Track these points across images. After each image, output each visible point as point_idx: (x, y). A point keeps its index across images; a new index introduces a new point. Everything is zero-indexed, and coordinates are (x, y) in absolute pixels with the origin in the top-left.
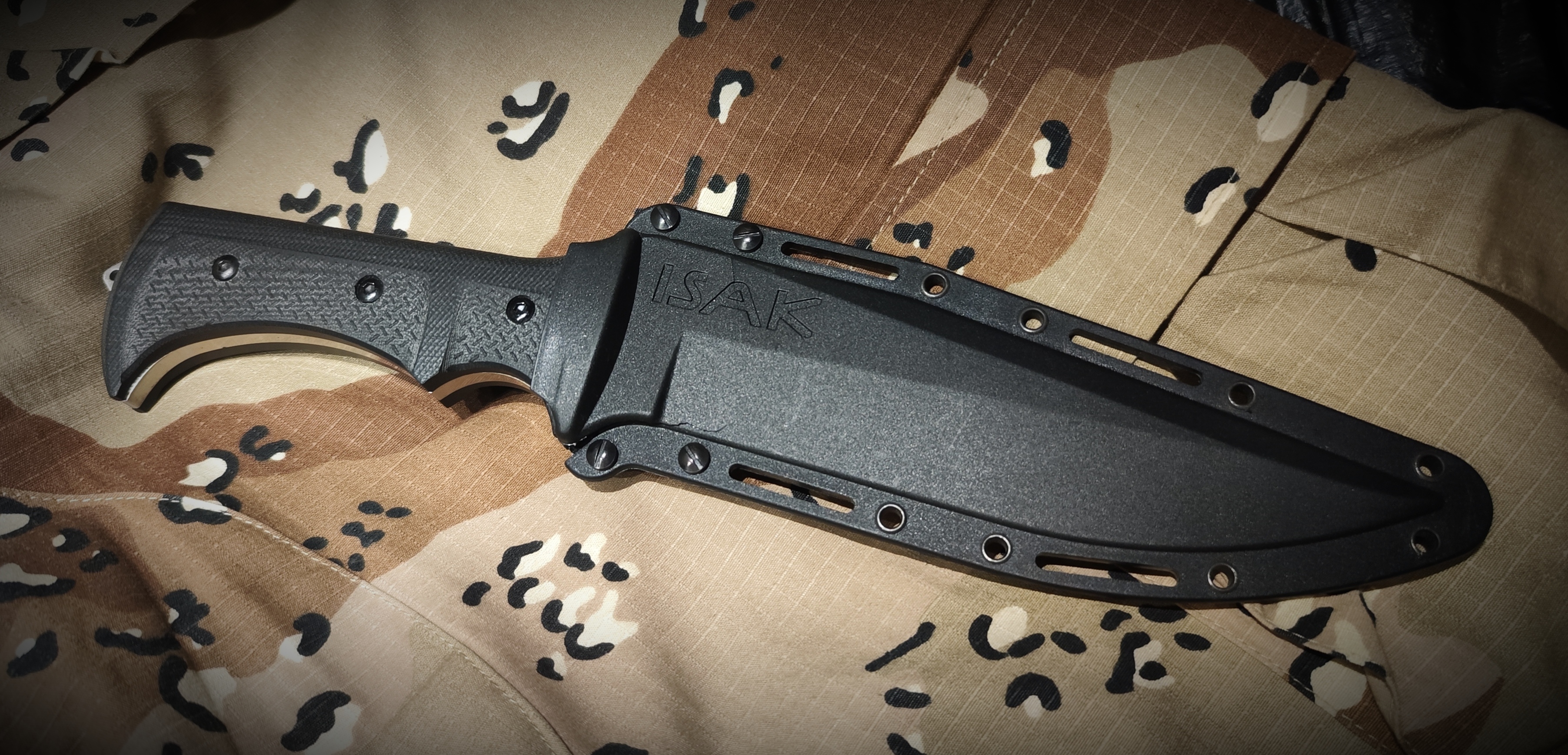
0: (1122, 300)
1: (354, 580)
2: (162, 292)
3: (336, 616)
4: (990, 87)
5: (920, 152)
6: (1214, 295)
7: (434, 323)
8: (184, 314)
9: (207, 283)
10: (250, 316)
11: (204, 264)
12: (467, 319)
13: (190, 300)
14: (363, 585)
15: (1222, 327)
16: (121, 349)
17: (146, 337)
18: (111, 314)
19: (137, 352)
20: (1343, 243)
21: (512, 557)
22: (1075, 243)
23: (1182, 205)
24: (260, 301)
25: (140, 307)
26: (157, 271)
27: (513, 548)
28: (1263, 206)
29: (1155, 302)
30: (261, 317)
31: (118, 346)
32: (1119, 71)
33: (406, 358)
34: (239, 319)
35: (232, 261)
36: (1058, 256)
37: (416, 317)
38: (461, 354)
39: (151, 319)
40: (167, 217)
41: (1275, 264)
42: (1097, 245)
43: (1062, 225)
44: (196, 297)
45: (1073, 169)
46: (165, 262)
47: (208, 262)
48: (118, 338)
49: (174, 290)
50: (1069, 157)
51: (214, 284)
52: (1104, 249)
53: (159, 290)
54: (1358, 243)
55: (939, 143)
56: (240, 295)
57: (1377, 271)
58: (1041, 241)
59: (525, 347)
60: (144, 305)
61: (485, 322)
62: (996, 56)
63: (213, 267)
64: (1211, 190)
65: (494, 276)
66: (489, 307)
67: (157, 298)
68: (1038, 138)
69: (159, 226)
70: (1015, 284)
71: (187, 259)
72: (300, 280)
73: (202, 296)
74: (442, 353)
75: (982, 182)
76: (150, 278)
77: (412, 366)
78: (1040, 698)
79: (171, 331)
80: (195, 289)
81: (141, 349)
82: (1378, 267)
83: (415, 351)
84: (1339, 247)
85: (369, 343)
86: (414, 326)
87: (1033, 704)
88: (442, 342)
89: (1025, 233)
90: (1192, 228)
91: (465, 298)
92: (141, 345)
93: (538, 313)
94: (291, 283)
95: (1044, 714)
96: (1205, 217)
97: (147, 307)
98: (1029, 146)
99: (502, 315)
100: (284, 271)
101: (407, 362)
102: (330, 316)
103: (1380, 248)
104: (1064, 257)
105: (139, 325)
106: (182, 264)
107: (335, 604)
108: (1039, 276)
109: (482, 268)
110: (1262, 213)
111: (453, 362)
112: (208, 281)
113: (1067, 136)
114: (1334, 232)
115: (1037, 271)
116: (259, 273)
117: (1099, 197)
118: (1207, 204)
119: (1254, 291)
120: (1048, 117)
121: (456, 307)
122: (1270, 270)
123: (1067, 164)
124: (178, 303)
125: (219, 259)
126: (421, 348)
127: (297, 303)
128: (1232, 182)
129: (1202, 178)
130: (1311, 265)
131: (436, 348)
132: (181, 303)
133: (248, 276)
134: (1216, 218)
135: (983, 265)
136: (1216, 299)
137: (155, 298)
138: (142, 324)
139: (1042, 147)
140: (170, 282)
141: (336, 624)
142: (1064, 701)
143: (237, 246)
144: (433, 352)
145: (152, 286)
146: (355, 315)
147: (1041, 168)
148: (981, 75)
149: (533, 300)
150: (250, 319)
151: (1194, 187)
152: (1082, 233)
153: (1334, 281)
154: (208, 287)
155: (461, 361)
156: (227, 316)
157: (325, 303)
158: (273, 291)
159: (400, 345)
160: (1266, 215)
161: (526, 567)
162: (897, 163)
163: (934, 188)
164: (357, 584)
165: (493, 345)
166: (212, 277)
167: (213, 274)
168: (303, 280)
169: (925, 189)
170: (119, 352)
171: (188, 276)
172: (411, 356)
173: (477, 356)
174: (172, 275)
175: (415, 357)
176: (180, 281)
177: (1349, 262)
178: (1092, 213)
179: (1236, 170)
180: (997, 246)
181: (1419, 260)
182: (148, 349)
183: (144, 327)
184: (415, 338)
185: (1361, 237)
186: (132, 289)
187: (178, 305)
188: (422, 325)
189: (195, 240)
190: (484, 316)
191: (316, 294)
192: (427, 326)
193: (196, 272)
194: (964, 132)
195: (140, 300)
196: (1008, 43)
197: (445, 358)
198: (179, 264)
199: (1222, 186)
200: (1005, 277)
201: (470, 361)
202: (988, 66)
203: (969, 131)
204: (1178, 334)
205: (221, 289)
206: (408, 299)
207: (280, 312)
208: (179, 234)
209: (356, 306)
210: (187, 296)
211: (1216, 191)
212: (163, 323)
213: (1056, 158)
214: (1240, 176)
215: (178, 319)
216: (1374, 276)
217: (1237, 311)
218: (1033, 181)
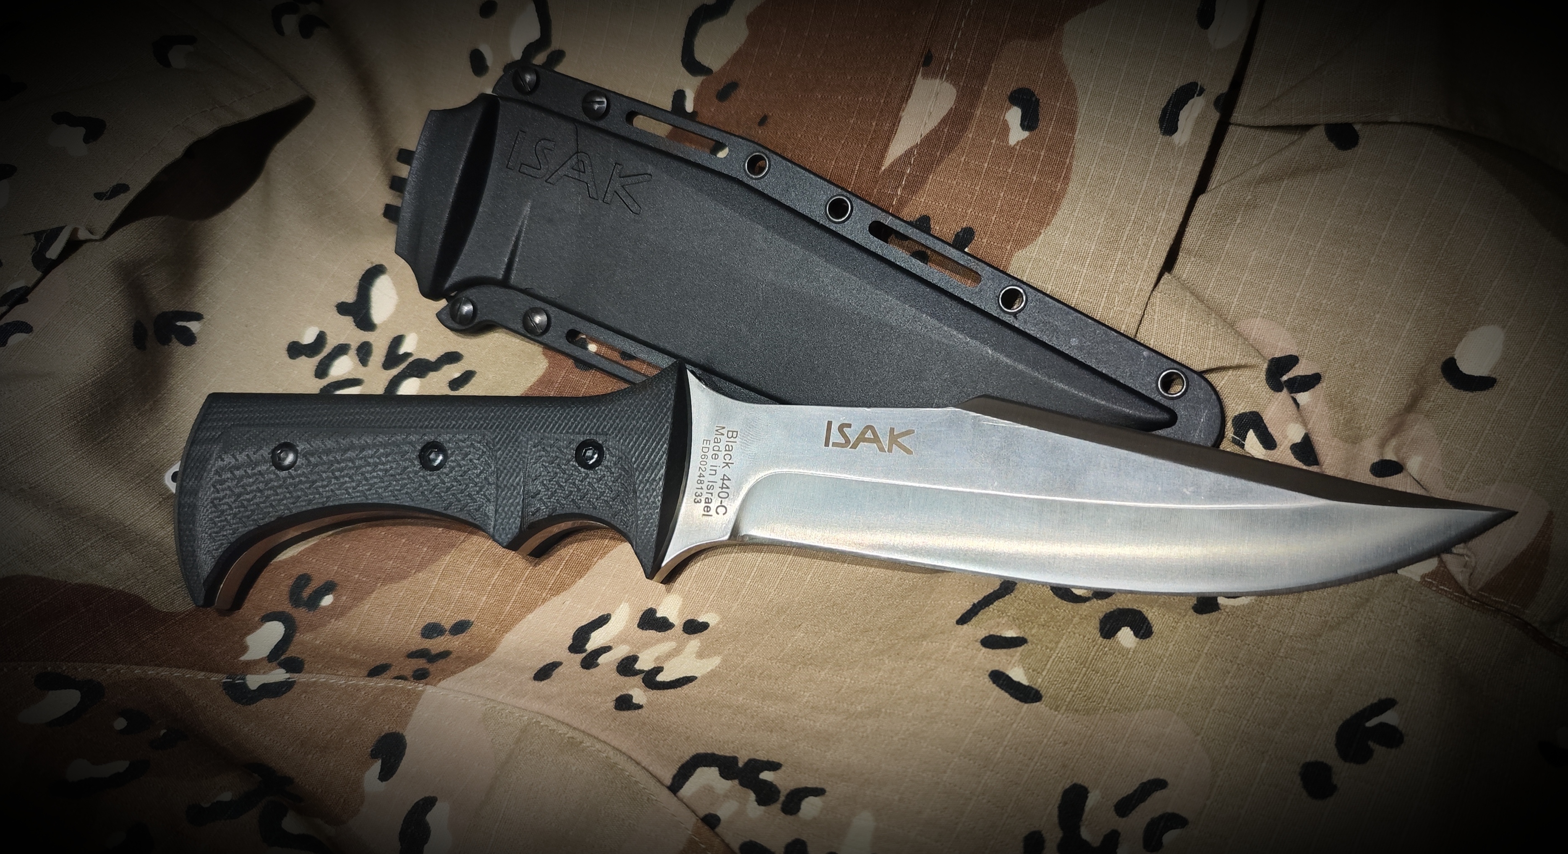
0: (1125, 239)
1: (420, 687)
2: (225, 492)
3: (409, 727)
4: (953, 77)
5: (903, 152)
6: (1213, 211)
7: (505, 482)
8: (253, 511)
9: (270, 475)
10: (319, 503)
11: (262, 455)
12: (538, 472)
13: (255, 495)
14: (430, 689)
15: (1229, 240)
16: (197, 556)
17: (219, 540)
18: (179, 522)
19: (213, 557)
20: (1322, 128)
21: (582, 636)
22: (1066, 196)
23: (1157, 130)
24: (327, 486)
25: (207, 510)
26: (216, 470)
27: (582, 627)
28: (1237, 116)
29: (1158, 231)
30: (332, 502)
31: (193, 554)
32: (1067, 26)
33: (484, 521)
34: (310, 508)
35: (288, 447)
36: (1054, 213)
37: (485, 478)
38: (538, 510)
39: (221, 521)
40: (215, 410)
41: (1263, 166)
42: (1088, 192)
43: (1050, 182)
44: (260, 491)
45: (1047, 126)
46: (223, 460)
47: (266, 452)
48: (192, 547)
49: (238, 487)
50: (1040, 117)
51: (277, 474)
52: (1095, 194)
53: (223, 490)
54: (1336, 125)
55: (918, 141)
56: (305, 482)
57: (1362, 145)
58: (1034, 203)
59: (601, 492)
60: (211, 507)
61: (556, 473)
62: (953, 48)
63: (272, 457)
64: (1181, 109)
65: (556, 423)
66: (557, 457)
67: (222, 499)
68: (1008, 109)
69: (209, 422)
70: (1020, 251)
71: (244, 453)
72: (362, 458)
73: (268, 490)
74: (518, 512)
75: (967, 163)
76: (211, 479)
77: (492, 529)
78: (1132, 629)
79: (243, 530)
80: (259, 483)
81: (216, 554)
82: (1362, 142)
83: (491, 514)
84: (1318, 135)
85: (444, 512)
86: (486, 488)
87: (1126, 636)
88: (517, 501)
89: (1017, 199)
90: (1173, 149)
91: (531, 451)
92: (217, 550)
93: (608, 456)
94: (353, 462)
95: (1138, 643)
96: (1181, 137)
97: (213, 509)
98: (1002, 118)
99: (571, 463)
100: (346, 451)
101: (486, 525)
102: (400, 490)
103: (1359, 123)
104: (1059, 213)
105: (210, 529)
106: (240, 459)
107: (405, 716)
108: (1040, 238)
109: (543, 417)
110: (1240, 125)
111: (533, 519)
112: (270, 473)
113: (1034, 99)
114: (1310, 122)
115: (1037, 234)
116: (320, 457)
117: (1078, 145)
118: (1180, 124)
119: (1249, 197)
120: (1013, 86)
121: (524, 462)
122: (1260, 173)
123: (1040, 124)
124: (244, 500)
125: (276, 449)
126: (496, 511)
127: (364, 482)
128: (1199, 95)
129: (1170, 100)
130: (1297, 158)
131: (512, 509)
132: (249, 500)
133: (309, 462)
134: (1193, 133)
135: (985, 241)
136: (1216, 215)
137: (220, 499)
138: (213, 528)
139: (1014, 115)
140: (232, 480)
141: (410, 737)
142: (1155, 629)
143: (292, 432)
144: (510, 513)
145: (214, 486)
146: (425, 486)
147: (1017, 135)
148: (944, 69)
149: (600, 442)
150: (320, 506)
151: (1164, 111)
152: (1070, 184)
153: (1323, 167)
154: (271, 480)
155: (540, 516)
156: (297, 507)
157: (392, 478)
158: (337, 474)
159: (476, 509)
160: (1244, 126)
161: (596, 640)
162: (883, 168)
163: (924, 181)
164: (423, 691)
165: (568, 496)
166: (273, 468)
167: (273, 465)
168: (365, 457)
169: (915, 185)
170: (195, 561)
171: (249, 472)
172: (489, 519)
173: (554, 510)
174: (232, 473)
175: (493, 519)
176: (241, 478)
177: (1333, 145)
178: (1075, 163)
179: (1199, 83)
180: (994, 219)
181: (1399, 121)
182: (224, 552)
183: (216, 530)
184: (489, 500)
185: (1337, 118)
186: (195, 492)
187: (245, 503)
188: (493, 486)
189: (248, 432)
190: (554, 467)
191: (380, 470)
192: (498, 487)
193: (256, 465)
194: (940, 124)
195: (206, 503)
196: (962, 34)
197: (522, 517)
198: (237, 460)
199: (1191, 102)
200: (1009, 247)
201: (549, 516)
202: (948, 59)
203: (944, 121)
204: (1190, 258)
205: (285, 479)
206: (475, 461)
207: (349, 494)
208: (230, 427)
209: (423, 477)
210: (252, 492)
211: (1187, 107)
212: (234, 524)
213: (1029, 122)
214: (1205, 88)
215: (248, 517)
216: (1360, 150)
217: (1238, 221)
218: (1013, 148)
